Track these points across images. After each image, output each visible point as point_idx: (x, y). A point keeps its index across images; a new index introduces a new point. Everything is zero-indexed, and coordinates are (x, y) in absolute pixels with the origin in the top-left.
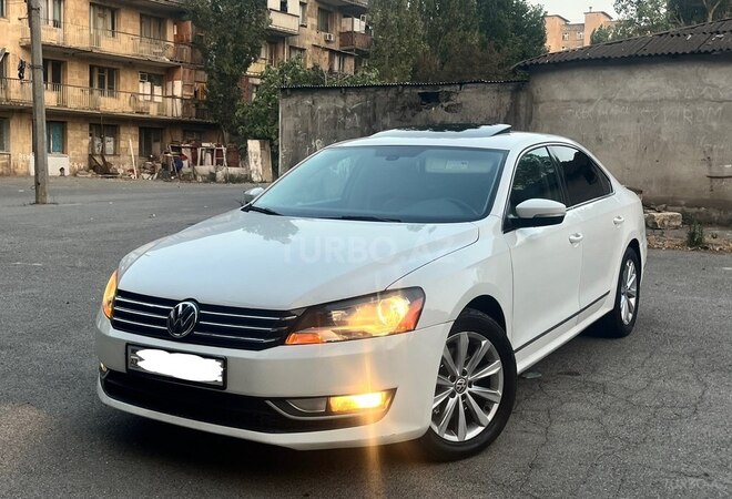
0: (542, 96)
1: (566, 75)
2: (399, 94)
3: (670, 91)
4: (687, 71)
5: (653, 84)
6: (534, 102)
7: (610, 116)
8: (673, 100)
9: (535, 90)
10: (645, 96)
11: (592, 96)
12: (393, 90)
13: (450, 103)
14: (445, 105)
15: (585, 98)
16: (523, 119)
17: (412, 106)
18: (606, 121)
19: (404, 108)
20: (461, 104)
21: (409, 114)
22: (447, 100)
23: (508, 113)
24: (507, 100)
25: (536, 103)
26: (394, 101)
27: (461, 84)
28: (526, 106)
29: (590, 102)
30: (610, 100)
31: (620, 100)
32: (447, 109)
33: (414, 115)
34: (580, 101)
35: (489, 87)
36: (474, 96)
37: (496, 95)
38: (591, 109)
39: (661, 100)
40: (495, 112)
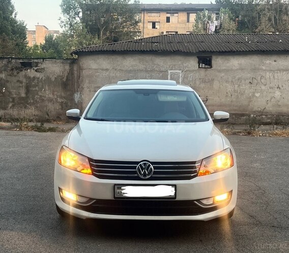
0: (85, 66)
1: (95, 57)
2: (9, 62)
3: (141, 67)
4: (148, 58)
5: (134, 63)
6: (80, 69)
7: (116, 77)
8: (142, 70)
9: (81, 63)
10: (131, 68)
11: (108, 67)
12: (6, 60)
13: (38, 68)
14: (36, 68)
15: (105, 68)
16: (76, 77)
17: (17, 68)
18: (114, 79)
19: (12, 69)
20: (44, 69)
21: (15, 72)
22: (36, 66)
23: (68, 74)
24: (67, 67)
25: (82, 70)
26: (6, 66)
27: (43, 59)
28: (77, 71)
29: (107, 70)
30: (116, 70)
31: (120, 70)
32: (36, 71)
33: (18, 73)
34: (103, 70)
35: (58, 61)
36: (50, 65)
37: (62, 65)
38: (107, 73)
39: (138, 70)
40: (61, 73)
